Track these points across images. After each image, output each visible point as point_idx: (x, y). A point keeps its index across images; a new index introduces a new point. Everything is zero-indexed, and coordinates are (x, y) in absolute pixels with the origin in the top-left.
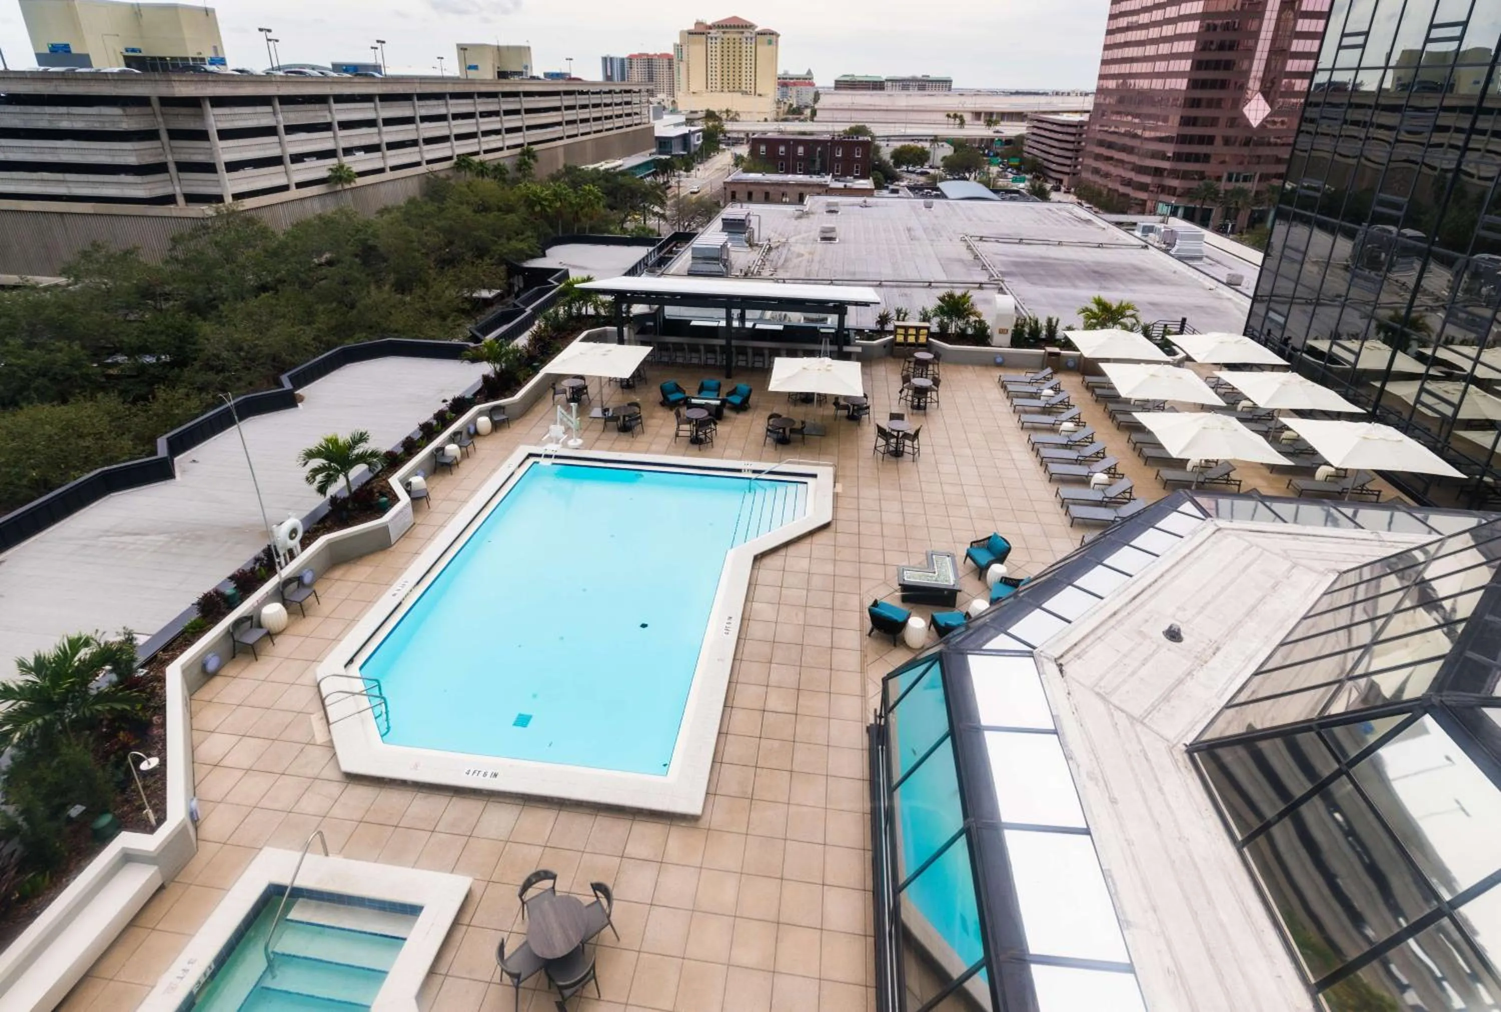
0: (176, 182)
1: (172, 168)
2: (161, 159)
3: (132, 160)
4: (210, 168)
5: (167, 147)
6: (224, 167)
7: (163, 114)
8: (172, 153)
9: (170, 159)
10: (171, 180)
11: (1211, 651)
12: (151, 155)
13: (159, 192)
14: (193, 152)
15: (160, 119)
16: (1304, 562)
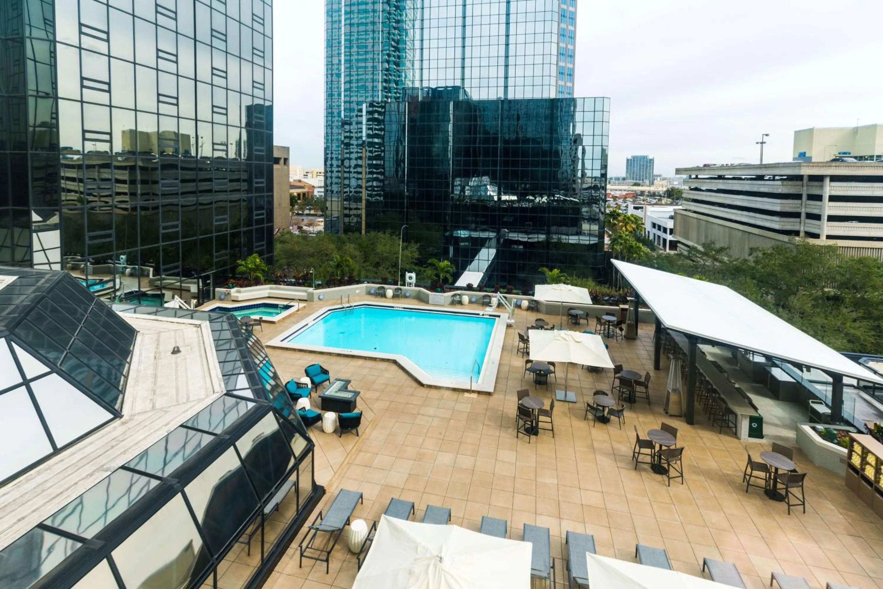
0: (802, 224)
1: (803, 216)
2: (798, 210)
3: (778, 209)
4: (818, 217)
5: (803, 204)
6: (826, 218)
7: (807, 186)
8: (806, 207)
9: (803, 211)
10: (800, 222)
11: (157, 357)
12: (790, 207)
13: (789, 227)
14: (813, 207)
15: (805, 188)
16: (150, 414)
